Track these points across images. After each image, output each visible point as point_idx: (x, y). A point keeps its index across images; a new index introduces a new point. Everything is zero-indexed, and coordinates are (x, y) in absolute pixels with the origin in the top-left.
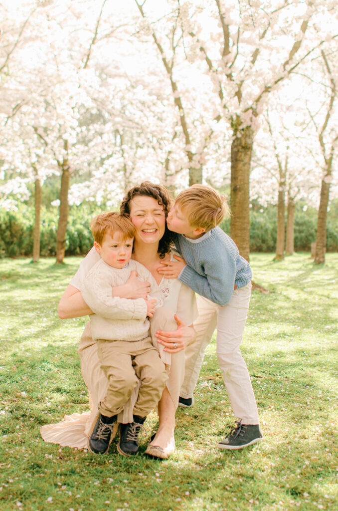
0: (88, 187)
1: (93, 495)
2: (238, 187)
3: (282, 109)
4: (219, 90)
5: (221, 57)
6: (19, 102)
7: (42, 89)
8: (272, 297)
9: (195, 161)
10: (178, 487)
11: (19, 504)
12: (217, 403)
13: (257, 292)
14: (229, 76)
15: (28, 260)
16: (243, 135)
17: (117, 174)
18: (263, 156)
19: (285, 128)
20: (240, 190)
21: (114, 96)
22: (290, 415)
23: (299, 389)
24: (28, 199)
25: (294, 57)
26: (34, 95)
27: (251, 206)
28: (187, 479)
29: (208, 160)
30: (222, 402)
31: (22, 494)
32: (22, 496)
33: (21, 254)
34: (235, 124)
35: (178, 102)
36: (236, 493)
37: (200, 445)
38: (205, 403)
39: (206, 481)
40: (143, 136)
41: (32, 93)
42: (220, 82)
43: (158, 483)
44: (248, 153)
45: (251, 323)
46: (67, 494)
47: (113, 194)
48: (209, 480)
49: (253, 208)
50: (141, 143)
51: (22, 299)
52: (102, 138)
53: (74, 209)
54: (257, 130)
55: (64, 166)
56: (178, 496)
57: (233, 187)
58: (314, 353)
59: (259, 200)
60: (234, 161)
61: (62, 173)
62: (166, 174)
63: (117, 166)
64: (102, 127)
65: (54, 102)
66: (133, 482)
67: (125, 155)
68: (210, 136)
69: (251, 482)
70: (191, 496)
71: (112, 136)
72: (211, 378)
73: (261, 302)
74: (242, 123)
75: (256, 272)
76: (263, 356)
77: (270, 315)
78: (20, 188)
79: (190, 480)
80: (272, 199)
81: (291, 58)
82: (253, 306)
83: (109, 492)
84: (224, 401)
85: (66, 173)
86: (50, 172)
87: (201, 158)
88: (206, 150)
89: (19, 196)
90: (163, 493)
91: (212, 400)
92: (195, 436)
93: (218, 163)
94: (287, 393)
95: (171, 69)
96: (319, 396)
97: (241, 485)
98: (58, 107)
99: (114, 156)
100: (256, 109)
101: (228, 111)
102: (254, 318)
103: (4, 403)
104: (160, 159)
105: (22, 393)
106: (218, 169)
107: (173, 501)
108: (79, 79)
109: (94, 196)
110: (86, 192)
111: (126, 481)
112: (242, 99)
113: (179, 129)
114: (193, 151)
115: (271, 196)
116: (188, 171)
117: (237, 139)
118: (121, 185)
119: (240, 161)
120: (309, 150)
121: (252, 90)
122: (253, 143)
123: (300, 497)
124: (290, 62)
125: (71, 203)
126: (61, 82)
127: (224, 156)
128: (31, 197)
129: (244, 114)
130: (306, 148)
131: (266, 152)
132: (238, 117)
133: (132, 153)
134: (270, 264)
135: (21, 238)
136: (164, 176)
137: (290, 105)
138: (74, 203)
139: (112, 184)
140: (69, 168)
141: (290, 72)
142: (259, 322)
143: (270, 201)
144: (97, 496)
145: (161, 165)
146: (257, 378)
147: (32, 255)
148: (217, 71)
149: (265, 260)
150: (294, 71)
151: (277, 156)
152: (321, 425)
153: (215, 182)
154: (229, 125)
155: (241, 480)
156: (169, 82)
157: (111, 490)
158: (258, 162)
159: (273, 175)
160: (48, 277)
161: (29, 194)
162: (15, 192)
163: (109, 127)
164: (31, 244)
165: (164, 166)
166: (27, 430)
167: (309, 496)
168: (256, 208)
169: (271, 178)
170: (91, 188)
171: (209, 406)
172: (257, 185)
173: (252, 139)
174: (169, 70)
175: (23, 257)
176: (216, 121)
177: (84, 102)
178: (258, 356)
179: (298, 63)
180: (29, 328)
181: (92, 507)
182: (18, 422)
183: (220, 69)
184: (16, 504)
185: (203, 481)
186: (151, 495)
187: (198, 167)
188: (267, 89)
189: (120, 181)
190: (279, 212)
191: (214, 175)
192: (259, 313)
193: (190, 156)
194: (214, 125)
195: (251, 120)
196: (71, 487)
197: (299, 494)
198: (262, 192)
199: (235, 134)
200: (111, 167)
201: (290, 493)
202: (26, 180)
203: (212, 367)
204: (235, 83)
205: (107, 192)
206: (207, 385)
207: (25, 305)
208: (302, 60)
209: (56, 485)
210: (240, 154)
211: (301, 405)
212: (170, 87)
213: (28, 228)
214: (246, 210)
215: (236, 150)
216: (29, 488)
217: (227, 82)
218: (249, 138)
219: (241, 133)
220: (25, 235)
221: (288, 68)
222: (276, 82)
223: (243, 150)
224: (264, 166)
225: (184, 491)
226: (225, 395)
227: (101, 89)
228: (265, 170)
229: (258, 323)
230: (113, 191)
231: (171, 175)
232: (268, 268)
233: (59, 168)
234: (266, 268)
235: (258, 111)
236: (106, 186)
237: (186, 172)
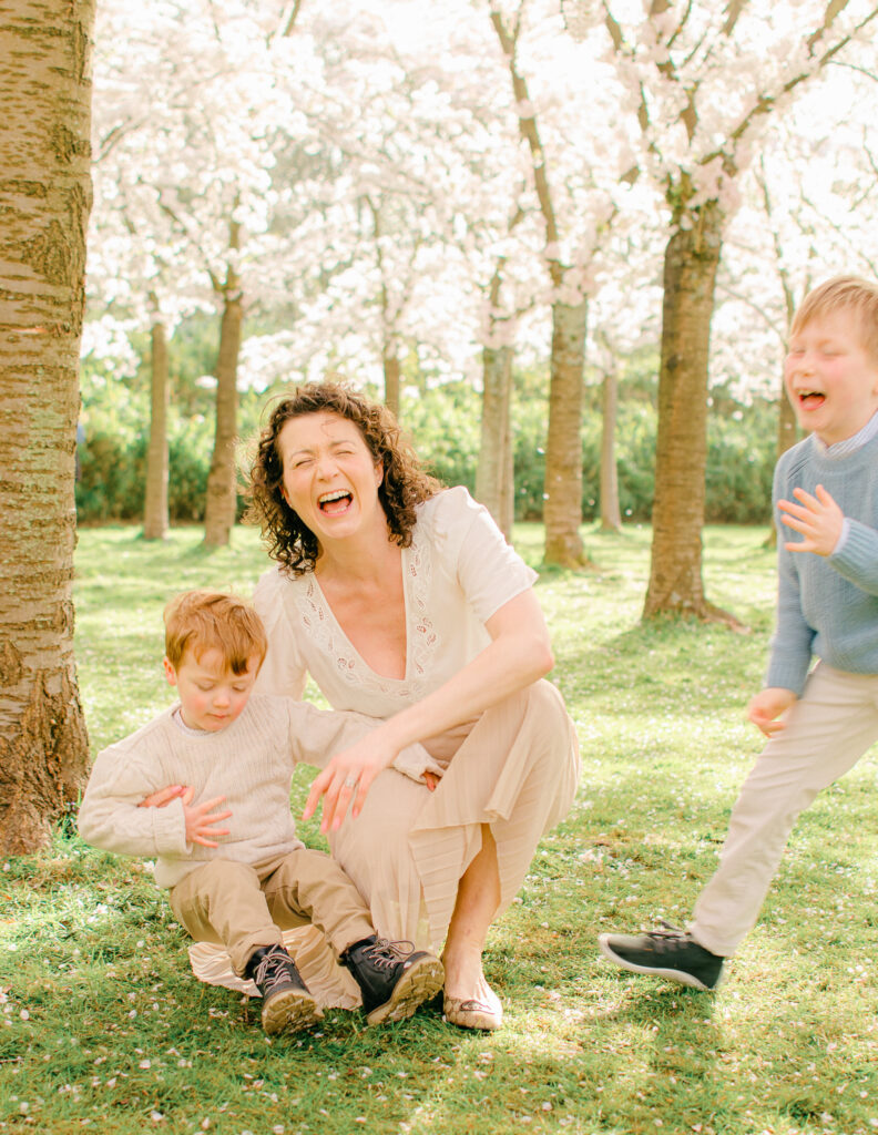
0: (288, 344)
1: (326, 1103)
2: (680, 358)
3: (798, 148)
4: (638, 103)
5: (644, 17)
6: (119, 123)
7: (177, 88)
8: (757, 643)
9: (570, 286)
10: (524, 1091)
11: (157, 1117)
12: (617, 902)
13: (720, 628)
14: (666, 68)
15: (131, 532)
16: (696, 225)
17: (364, 313)
18: (745, 272)
19: (806, 200)
20: (684, 365)
21: (363, 110)
22: (795, 935)
23: (817, 874)
24: (132, 373)
25: (835, 21)
26: (157, 105)
27: (710, 402)
28: (546, 1074)
29: (604, 282)
30: (629, 899)
31: (162, 1095)
32: (164, 1099)
33: (112, 515)
34: (678, 196)
35: (528, 127)
36: (663, 1109)
37: (576, 998)
38: (588, 902)
39: (591, 1079)
40: (431, 211)
41: (151, 100)
42: (641, 84)
43: (479, 1082)
44: (709, 270)
45: (703, 707)
46: (268, 1098)
47: (352, 364)
48: (598, 1078)
49: (716, 409)
50: (426, 233)
51: (123, 632)
52: (325, 219)
53: (250, 401)
54: (733, 212)
55: (227, 290)
56: (524, 1110)
57: (666, 358)
58: (859, 786)
59: (733, 387)
60: (673, 291)
61: (222, 308)
62: (491, 316)
63: (363, 292)
64: (328, 187)
65: (208, 123)
66: (418, 1077)
67: (387, 263)
68: (609, 222)
69: (698, 1086)
70: (554, 1112)
71: (350, 210)
72: (603, 841)
73: (730, 655)
74: (694, 191)
75: (720, 577)
76: (731, 792)
77: (751, 688)
78: (114, 345)
79: (553, 1077)
80: (764, 387)
81: (828, 23)
82: (709, 665)
83: (364, 1098)
84: (635, 898)
85: (235, 310)
86: (190, 304)
87: (585, 279)
88: (598, 257)
89: (110, 366)
90: (489, 1102)
91: (606, 895)
92: (564, 979)
93: (628, 288)
94: (789, 882)
95: (514, 42)
96: (867, 893)
97: (674, 1092)
98: (219, 137)
99: (357, 264)
100: (732, 157)
101: (661, 160)
102: (710, 696)
103: (101, 886)
104: (476, 277)
105: (145, 864)
106: (628, 304)
107: (513, 1122)
108: (274, 64)
109: (303, 370)
110: (283, 357)
111: (402, 1074)
112: (697, 130)
113: (530, 198)
114: (565, 260)
115: (762, 377)
116: (549, 309)
117: (681, 233)
118: (372, 340)
119: (685, 289)
120: (868, 261)
121: (723, 103)
122: (721, 243)
123: (812, 1122)
124: (826, 33)
125: (242, 385)
126: (228, 71)
127: (645, 273)
128: (141, 366)
129: (701, 169)
130: (860, 254)
131: (755, 261)
132: (685, 175)
133: (404, 256)
134: (756, 557)
135: (112, 474)
136: (487, 321)
137: (820, 138)
138: (251, 386)
139: (351, 338)
140: (241, 296)
141: (824, 62)
142: (723, 706)
143: (761, 391)
144: (336, 1105)
145: (478, 293)
146: (715, 845)
147: (142, 519)
148: (634, 53)
149: (740, 546)
150: (835, 58)
151: (783, 274)
152: (868, 960)
153: (618, 338)
154: (661, 197)
155: (673, 1080)
156: (508, 75)
157: (367, 1093)
158: (732, 288)
159: (771, 324)
160: (185, 578)
161: (136, 361)
162: (98, 355)
163: (343, 186)
164: (139, 489)
165: (487, 295)
166: (161, 951)
167: (832, 1122)
168: (722, 408)
169: (766, 331)
170: (295, 347)
171: (598, 910)
172: (727, 349)
173: (720, 234)
174: (508, 46)
175: (117, 522)
176: (625, 185)
177: (285, 125)
178: (719, 791)
179: (848, 39)
180: (146, 707)
181: (324, 1128)
182: (138, 931)
183: (642, 49)
184: (149, 1117)
185: (584, 1079)
186: (463, 1107)
187: (577, 301)
188: (764, 105)
189: (371, 332)
190: (782, 421)
191: (617, 320)
192: (723, 682)
193: (556, 271)
194: (621, 192)
195: (719, 184)
196: (275, 1084)
197: (809, 1116)
198: (738, 366)
199: (676, 221)
200: (347, 294)
201: (788, 1113)
202: (130, 324)
203: (605, 816)
204: (681, 85)
205: (337, 360)
206: (592, 857)
207: (131, 650)
208: (856, 29)
209: (240, 1078)
210: (687, 273)
211: (822, 912)
212: (509, 87)
213: (131, 449)
214: (697, 418)
215: (676, 261)
216: (177, 1083)
217: (660, 84)
218: (713, 232)
219: (692, 218)
220: (123, 466)
221: (821, 48)
222: (788, 88)
223: (696, 262)
224: (745, 298)
225: (540, 1101)
226: (635, 883)
227: (330, 91)
228: (751, 310)
229: (721, 710)
230: (352, 357)
231: (504, 320)
232: (749, 567)
233: (216, 297)
234: (744, 566)
235: (737, 161)
236: (334, 344)
237: (543, 312)
